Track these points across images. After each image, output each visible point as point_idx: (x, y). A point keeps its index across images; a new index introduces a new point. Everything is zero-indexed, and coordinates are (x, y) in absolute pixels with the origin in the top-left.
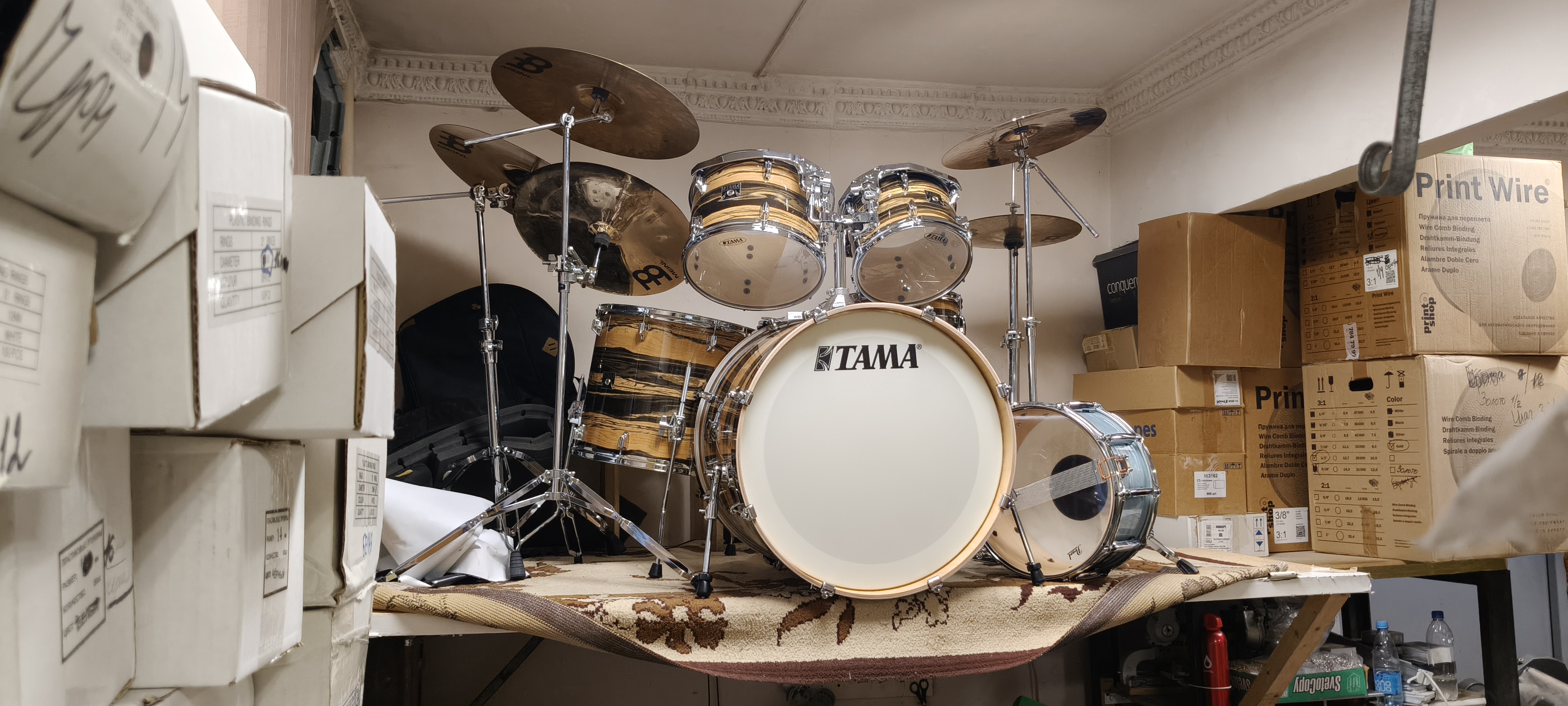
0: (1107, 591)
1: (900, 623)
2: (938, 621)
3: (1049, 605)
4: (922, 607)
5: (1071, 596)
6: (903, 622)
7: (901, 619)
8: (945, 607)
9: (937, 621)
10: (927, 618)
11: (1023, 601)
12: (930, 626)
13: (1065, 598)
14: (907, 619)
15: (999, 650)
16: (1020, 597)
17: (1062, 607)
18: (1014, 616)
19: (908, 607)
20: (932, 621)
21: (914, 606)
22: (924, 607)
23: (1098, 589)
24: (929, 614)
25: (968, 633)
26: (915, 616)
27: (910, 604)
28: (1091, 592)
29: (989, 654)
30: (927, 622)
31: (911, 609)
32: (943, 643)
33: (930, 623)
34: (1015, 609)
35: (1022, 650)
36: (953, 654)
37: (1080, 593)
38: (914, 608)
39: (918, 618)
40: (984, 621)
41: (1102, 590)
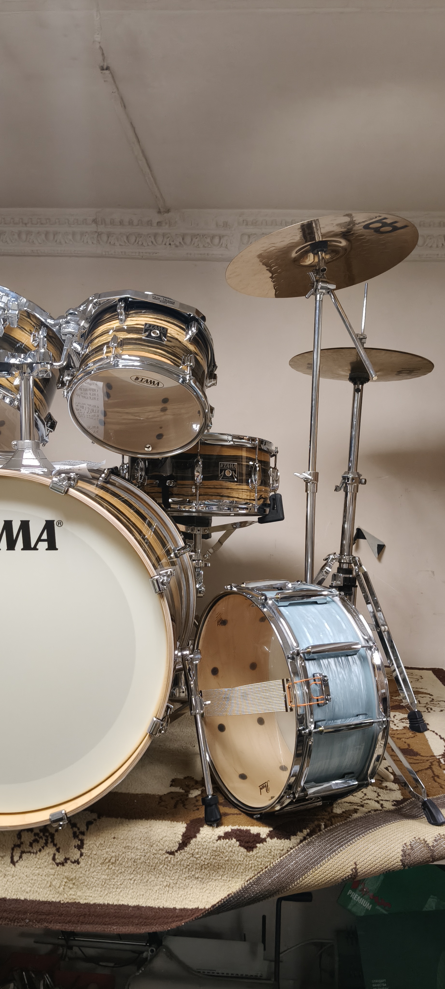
0: (301, 841)
1: (21, 857)
2: (68, 859)
3: (217, 853)
4: (50, 840)
5: (250, 844)
6: (24, 856)
7: (23, 852)
8: (79, 843)
9: (66, 860)
10: (54, 855)
11: (183, 844)
12: (58, 864)
13: (240, 845)
14: (30, 852)
15: (143, 902)
16: (179, 838)
17: (235, 857)
18: (170, 862)
19: (33, 838)
20: (60, 858)
21: (41, 838)
22: (53, 841)
23: (288, 838)
24: (58, 850)
25: (106, 877)
26: (40, 851)
27: (36, 834)
28: (279, 841)
29: (128, 907)
30: (54, 859)
31: (36, 841)
32: (71, 886)
33: (58, 861)
34: (172, 853)
35: (172, 906)
36: (82, 901)
37: (263, 841)
38: (41, 840)
39: (43, 853)
40: (130, 864)
41: (295, 840)
